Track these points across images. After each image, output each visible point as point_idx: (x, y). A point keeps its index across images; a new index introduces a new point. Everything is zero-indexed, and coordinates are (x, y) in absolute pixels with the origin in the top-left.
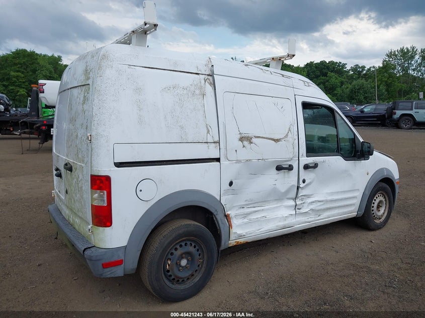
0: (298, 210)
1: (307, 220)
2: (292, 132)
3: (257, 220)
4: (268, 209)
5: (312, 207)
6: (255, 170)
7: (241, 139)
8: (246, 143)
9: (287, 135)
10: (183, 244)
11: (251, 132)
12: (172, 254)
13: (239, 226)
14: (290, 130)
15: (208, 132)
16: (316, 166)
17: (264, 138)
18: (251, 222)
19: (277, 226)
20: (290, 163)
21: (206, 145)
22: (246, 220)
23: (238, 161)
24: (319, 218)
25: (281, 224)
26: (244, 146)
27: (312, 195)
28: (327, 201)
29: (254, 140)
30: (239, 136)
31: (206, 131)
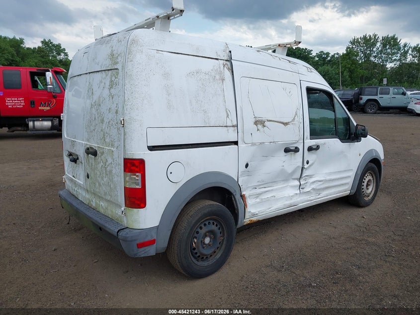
0: (302, 190)
1: (309, 199)
2: (298, 114)
3: (268, 200)
4: (276, 189)
5: (313, 186)
6: (267, 152)
7: (256, 123)
8: (260, 126)
9: (294, 119)
10: (207, 223)
11: (264, 116)
12: (198, 233)
13: (253, 205)
14: (296, 114)
15: (228, 116)
16: (318, 147)
17: (276, 122)
18: (262, 202)
19: (285, 205)
20: (296, 145)
21: (226, 128)
22: (258, 200)
23: (253, 144)
24: (319, 197)
25: (288, 202)
26: (258, 130)
27: (313, 175)
28: (326, 181)
29: (267, 123)
30: (254, 120)
31: (226, 116)
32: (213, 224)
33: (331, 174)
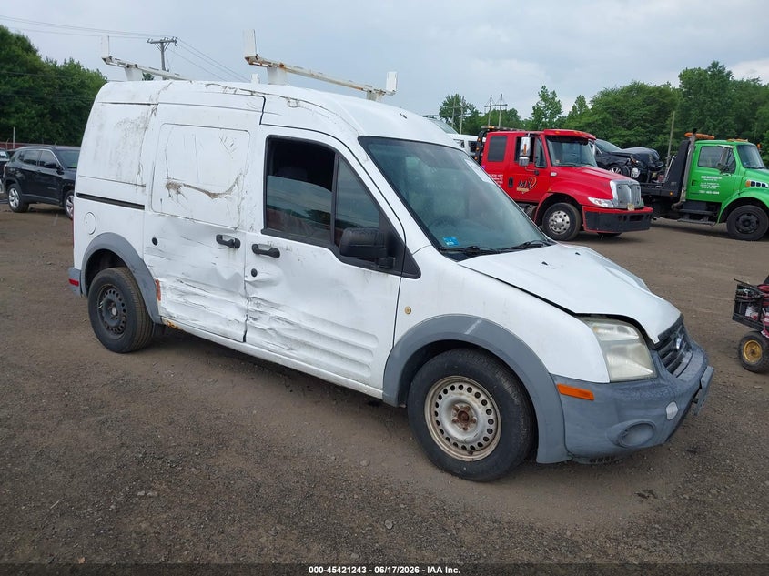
0: (251, 320)
1: (265, 345)
2: (241, 183)
3: (194, 307)
4: (211, 299)
5: (275, 325)
6: (192, 233)
7: (169, 186)
8: (173, 192)
9: (231, 190)
11: (179, 177)
12: (105, 296)
13: (171, 302)
14: (237, 181)
15: (139, 173)
16: (275, 253)
17: (196, 188)
18: (185, 304)
19: (215, 328)
20: (235, 236)
21: (135, 187)
22: (181, 300)
23: (162, 214)
24: (288, 353)
25: (222, 328)
26: (170, 196)
27: (279, 305)
28: (300, 328)
29: (183, 189)
30: (166, 181)
31: (137, 171)
32: (117, 295)
33: (314, 319)
